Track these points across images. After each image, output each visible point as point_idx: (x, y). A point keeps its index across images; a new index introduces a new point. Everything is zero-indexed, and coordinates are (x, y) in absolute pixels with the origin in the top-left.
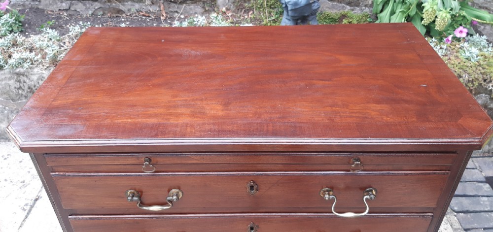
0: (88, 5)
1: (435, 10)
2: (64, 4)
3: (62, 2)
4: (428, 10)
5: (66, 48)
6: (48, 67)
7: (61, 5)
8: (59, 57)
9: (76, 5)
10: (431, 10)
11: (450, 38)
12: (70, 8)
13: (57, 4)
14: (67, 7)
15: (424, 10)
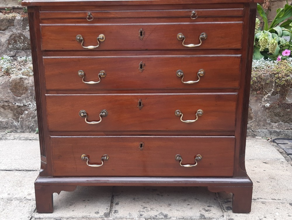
0: (28, 53)
1: (266, 39)
2: (12, 53)
3: (10, 51)
4: (261, 40)
5: (15, 66)
6: (2, 75)
7: (10, 53)
8: (10, 70)
9: (20, 52)
10: (263, 39)
11: (280, 57)
12: (15, 55)
13: (7, 52)
14: (14, 55)
15: (259, 40)
